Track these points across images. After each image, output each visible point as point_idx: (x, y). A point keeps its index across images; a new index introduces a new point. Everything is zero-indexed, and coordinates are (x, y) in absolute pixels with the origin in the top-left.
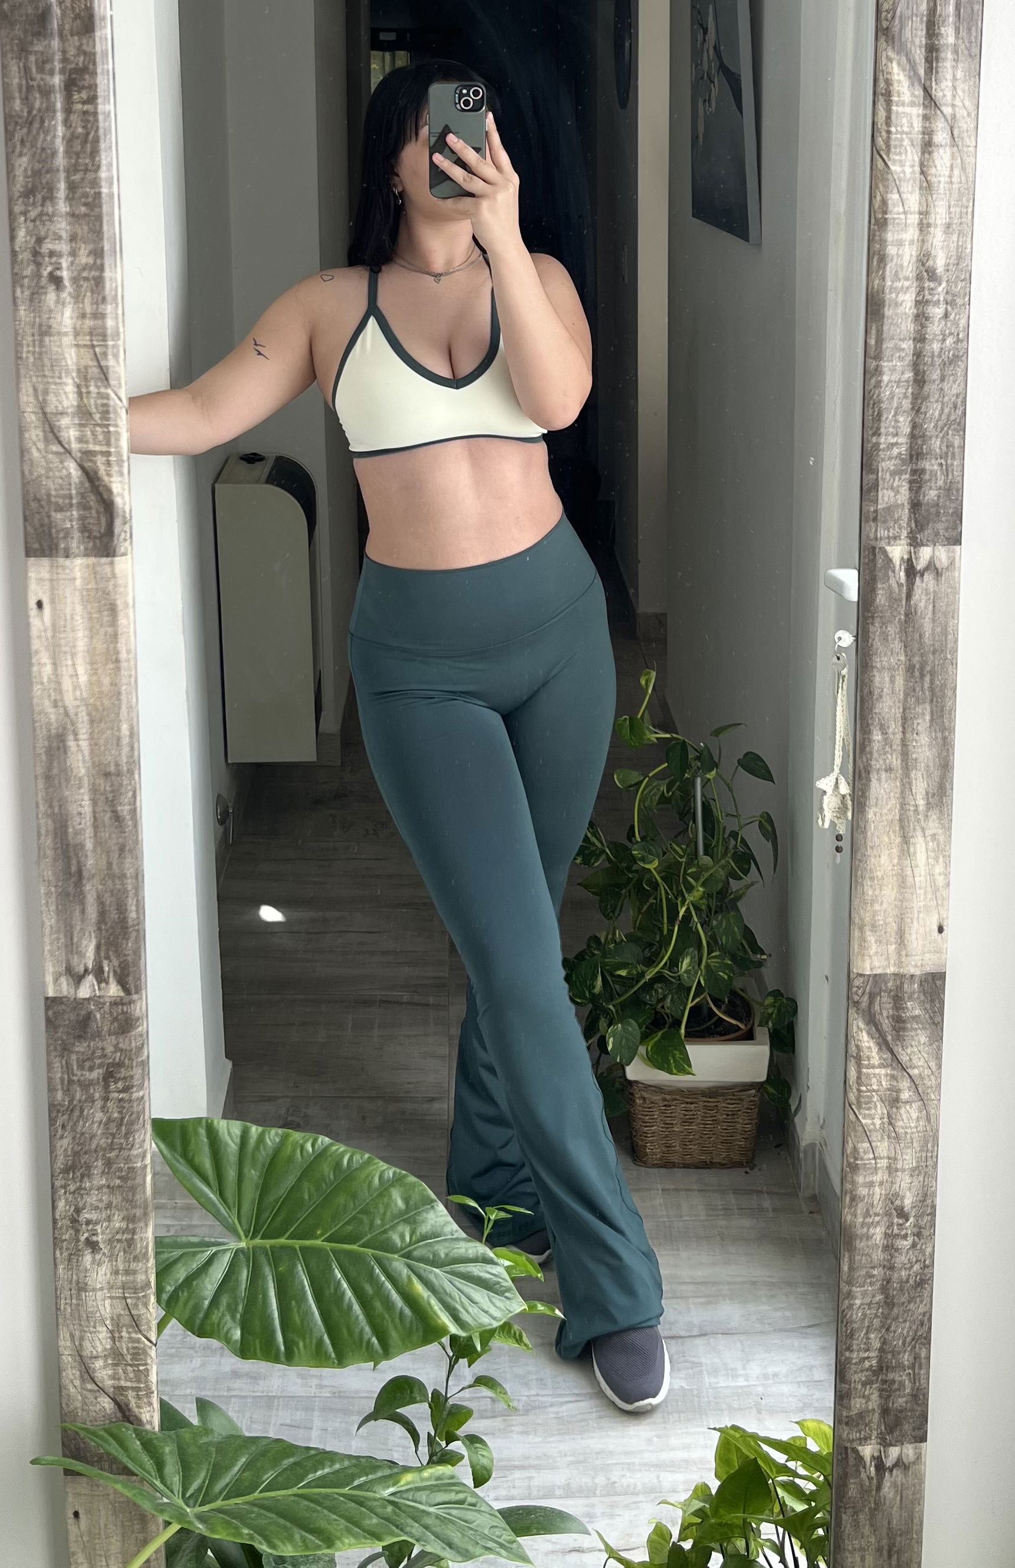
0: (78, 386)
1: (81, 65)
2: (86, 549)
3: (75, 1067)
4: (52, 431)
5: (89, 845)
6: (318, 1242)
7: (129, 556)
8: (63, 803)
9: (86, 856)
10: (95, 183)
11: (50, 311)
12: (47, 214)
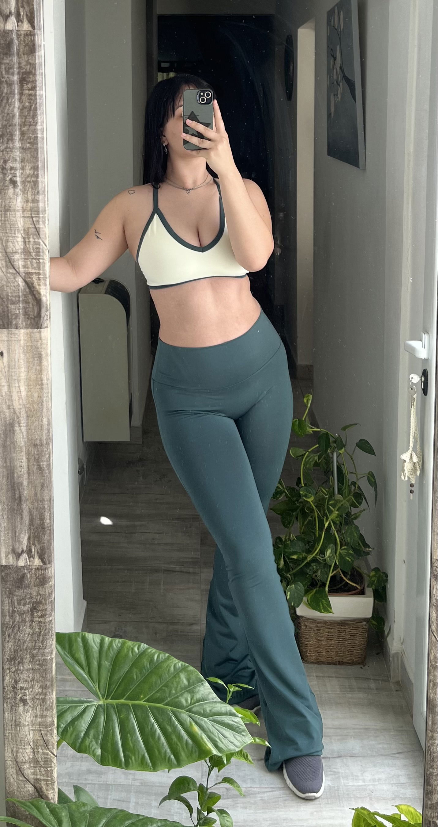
0: (24, 238)
1: (28, 70)
2: (26, 325)
3: (16, 604)
4: (10, 262)
5: (25, 483)
6: (142, 702)
7: (49, 328)
8: (12, 460)
9: (24, 489)
10: (35, 132)
11: (10, 198)
12: (10, 148)
